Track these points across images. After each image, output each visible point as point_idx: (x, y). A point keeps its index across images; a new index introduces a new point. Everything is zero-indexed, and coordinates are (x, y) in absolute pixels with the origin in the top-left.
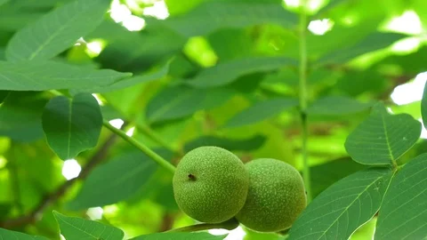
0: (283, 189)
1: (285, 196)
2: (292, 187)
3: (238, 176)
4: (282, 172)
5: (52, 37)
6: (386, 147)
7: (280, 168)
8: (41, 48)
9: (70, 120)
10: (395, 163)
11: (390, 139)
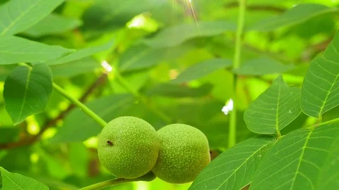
0: (189, 151)
1: (190, 157)
2: (196, 149)
3: (148, 142)
4: (189, 137)
5: (23, 14)
6: (275, 118)
7: (188, 133)
8: (13, 23)
9: (27, 87)
10: (279, 133)
11: (279, 111)
